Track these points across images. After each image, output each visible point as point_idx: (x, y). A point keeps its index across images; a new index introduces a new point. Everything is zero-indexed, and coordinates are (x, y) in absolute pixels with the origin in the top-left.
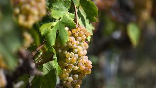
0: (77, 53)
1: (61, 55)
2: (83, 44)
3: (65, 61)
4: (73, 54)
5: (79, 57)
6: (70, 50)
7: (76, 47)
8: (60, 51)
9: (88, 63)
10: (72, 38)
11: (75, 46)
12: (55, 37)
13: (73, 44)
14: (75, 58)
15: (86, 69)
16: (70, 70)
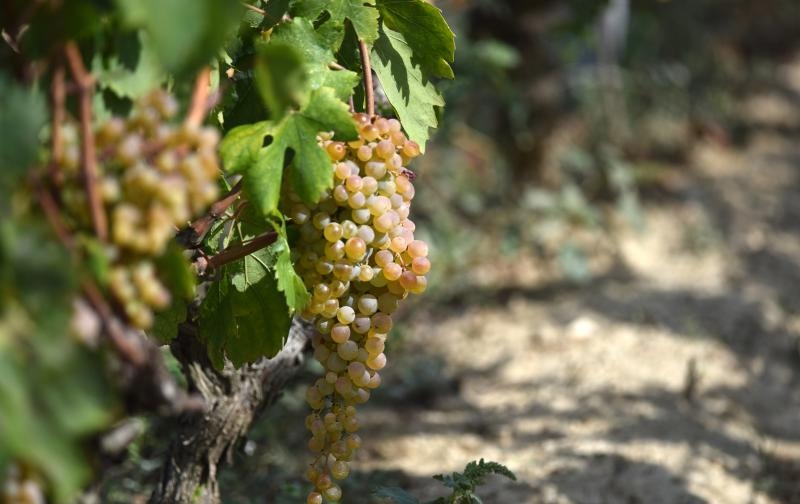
0: (370, 223)
1: (306, 230)
2: (391, 185)
3: (322, 255)
4: (352, 226)
5: (379, 235)
6: (342, 212)
7: (363, 202)
8: (303, 217)
9: (414, 253)
10: (349, 169)
11: (359, 198)
12: (280, 178)
13: (350, 193)
14: (360, 245)
15: (404, 278)
16: (343, 287)
